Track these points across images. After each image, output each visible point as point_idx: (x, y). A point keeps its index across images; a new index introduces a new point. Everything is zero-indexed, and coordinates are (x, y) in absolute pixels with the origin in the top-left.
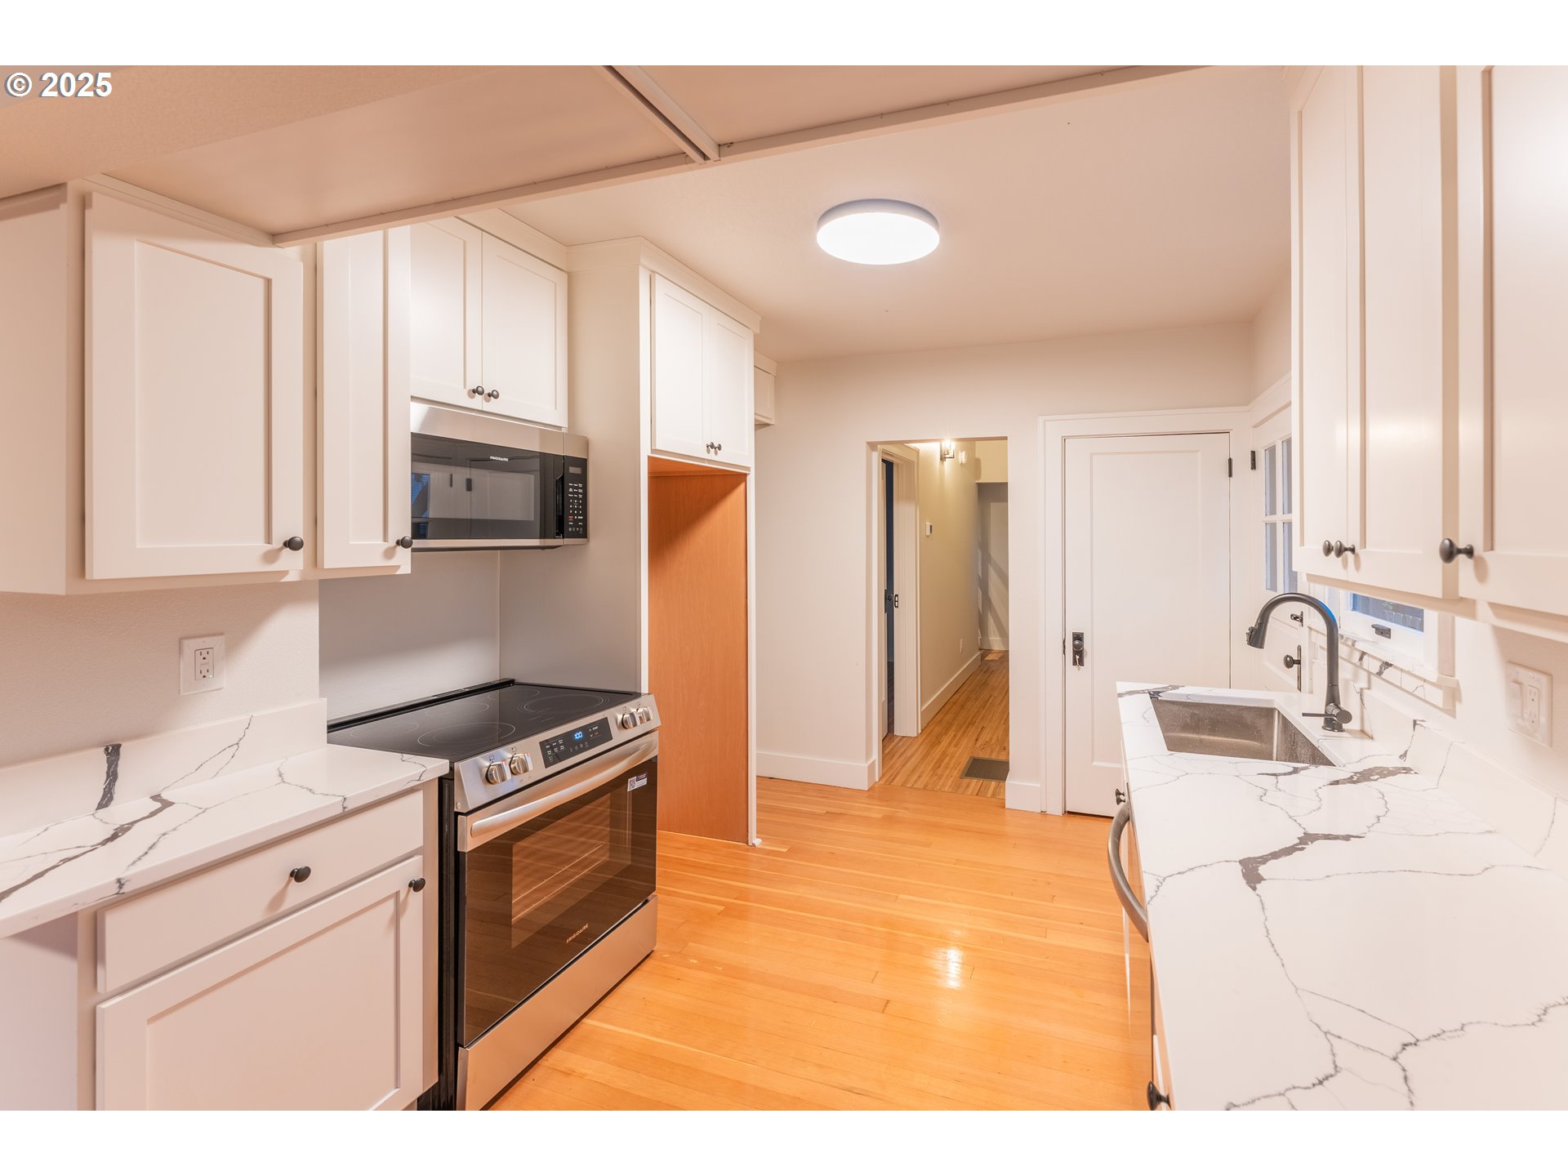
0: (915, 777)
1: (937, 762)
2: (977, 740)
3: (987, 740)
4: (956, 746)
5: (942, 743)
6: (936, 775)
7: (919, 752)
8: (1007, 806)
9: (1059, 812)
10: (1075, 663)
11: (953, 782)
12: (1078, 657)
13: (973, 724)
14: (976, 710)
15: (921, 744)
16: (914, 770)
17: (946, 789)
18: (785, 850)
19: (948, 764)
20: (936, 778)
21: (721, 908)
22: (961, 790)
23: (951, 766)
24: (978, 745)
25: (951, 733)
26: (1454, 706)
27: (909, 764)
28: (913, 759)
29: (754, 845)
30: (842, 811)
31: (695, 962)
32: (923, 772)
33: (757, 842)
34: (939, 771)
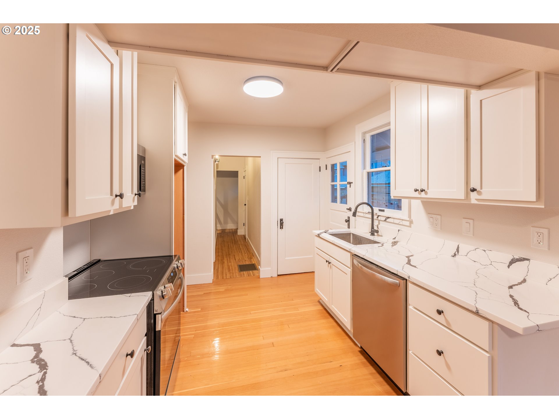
0: (225, 275)
1: (228, 269)
2: (235, 259)
3: (238, 259)
4: (230, 262)
5: (225, 262)
6: (231, 273)
7: (220, 266)
8: (261, 277)
9: (276, 276)
10: (281, 228)
11: (238, 274)
12: (281, 226)
13: (230, 254)
14: (227, 250)
15: (218, 264)
16: (222, 273)
17: (238, 276)
18: (200, 310)
19: (232, 268)
20: (232, 274)
21: (193, 336)
22: (243, 276)
23: (233, 269)
24: (237, 261)
25: (225, 259)
26: (411, 225)
27: (219, 271)
28: (219, 269)
29: (187, 311)
30: (210, 292)
31: (199, 356)
32: (226, 273)
33: (187, 310)
34: (231, 271)
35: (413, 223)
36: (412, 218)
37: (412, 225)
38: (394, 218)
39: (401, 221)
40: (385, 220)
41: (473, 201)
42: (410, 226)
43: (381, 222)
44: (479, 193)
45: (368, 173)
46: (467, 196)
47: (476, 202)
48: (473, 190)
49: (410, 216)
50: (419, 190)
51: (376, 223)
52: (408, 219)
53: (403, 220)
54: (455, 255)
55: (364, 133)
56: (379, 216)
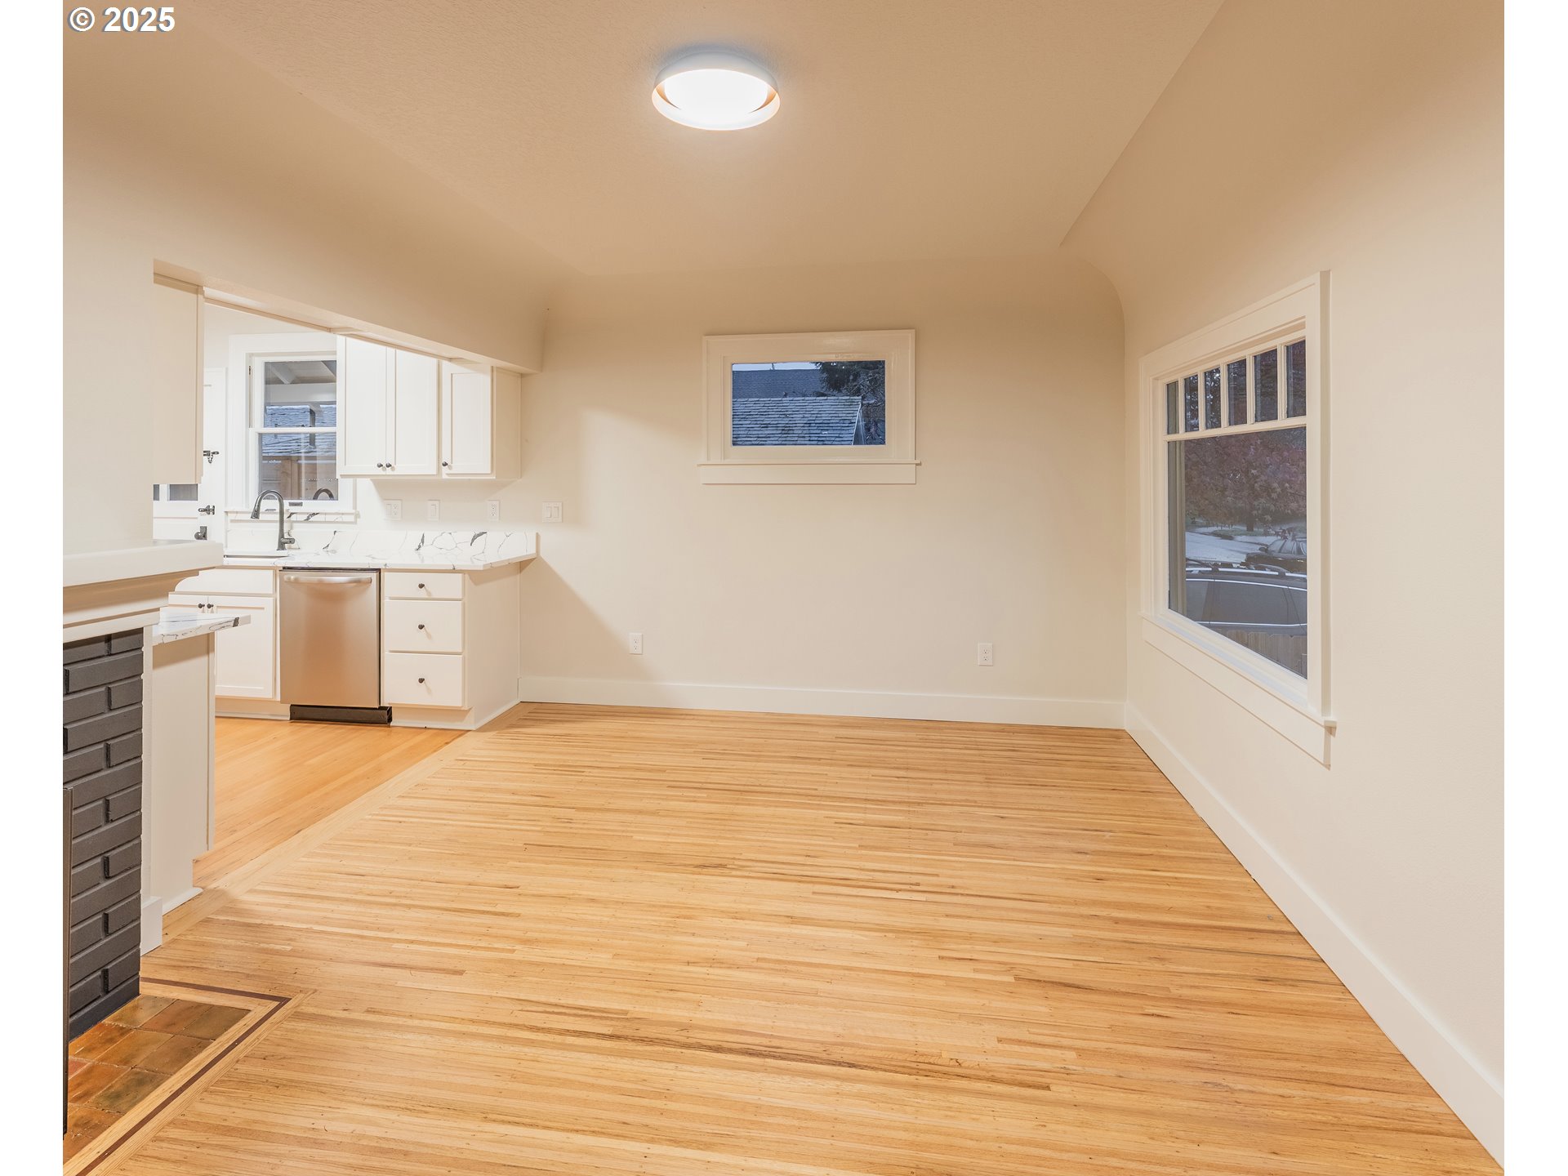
26: (356, 520)
35: (359, 517)
36: (358, 510)
37: (358, 520)
38: (326, 514)
39: (338, 516)
40: (308, 519)
41: (445, 477)
42: (355, 523)
43: (295, 524)
44: (450, 468)
45: (261, 435)
46: (439, 470)
47: (447, 477)
48: (445, 464)
49: (355, 507)
50: (384, 465)
51: (286, 528)
52: (354, 511)
53: (343, 514)
54: (420, 547)
55: (251, 356)
56: (292, 514)
